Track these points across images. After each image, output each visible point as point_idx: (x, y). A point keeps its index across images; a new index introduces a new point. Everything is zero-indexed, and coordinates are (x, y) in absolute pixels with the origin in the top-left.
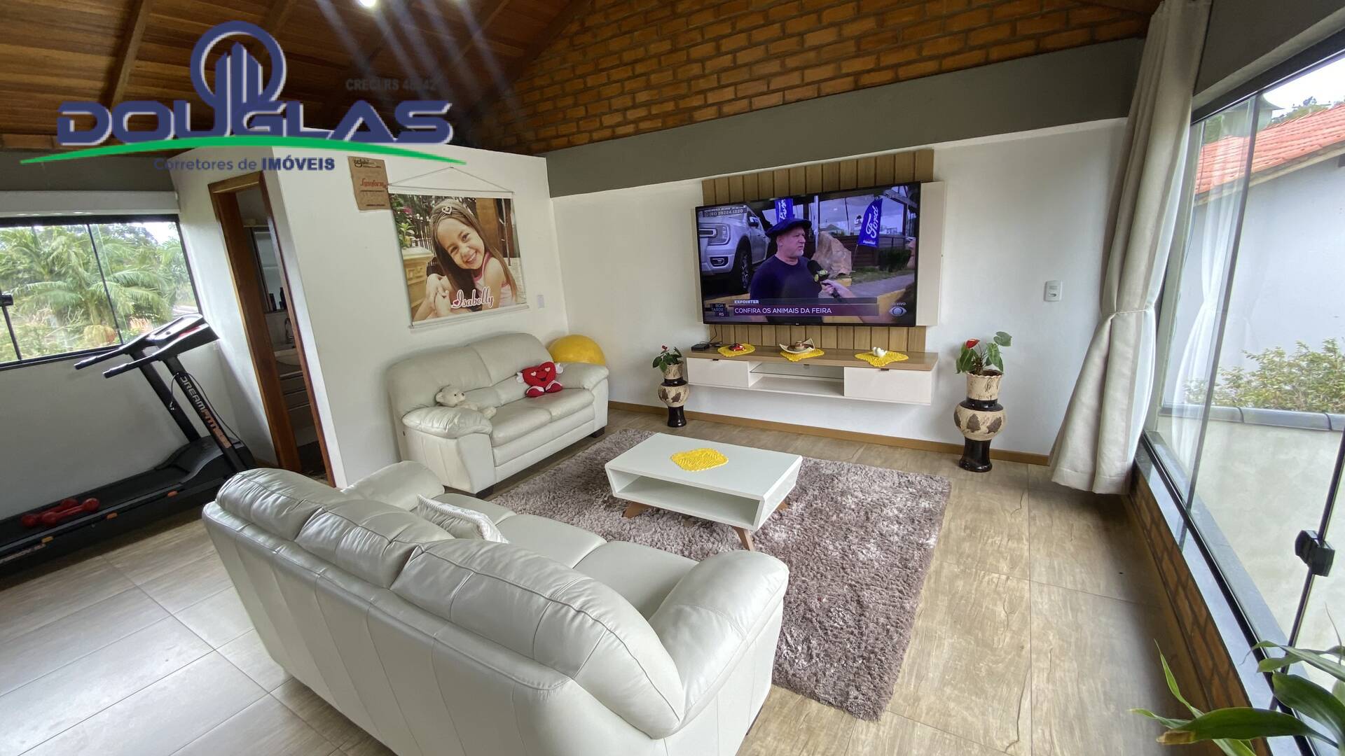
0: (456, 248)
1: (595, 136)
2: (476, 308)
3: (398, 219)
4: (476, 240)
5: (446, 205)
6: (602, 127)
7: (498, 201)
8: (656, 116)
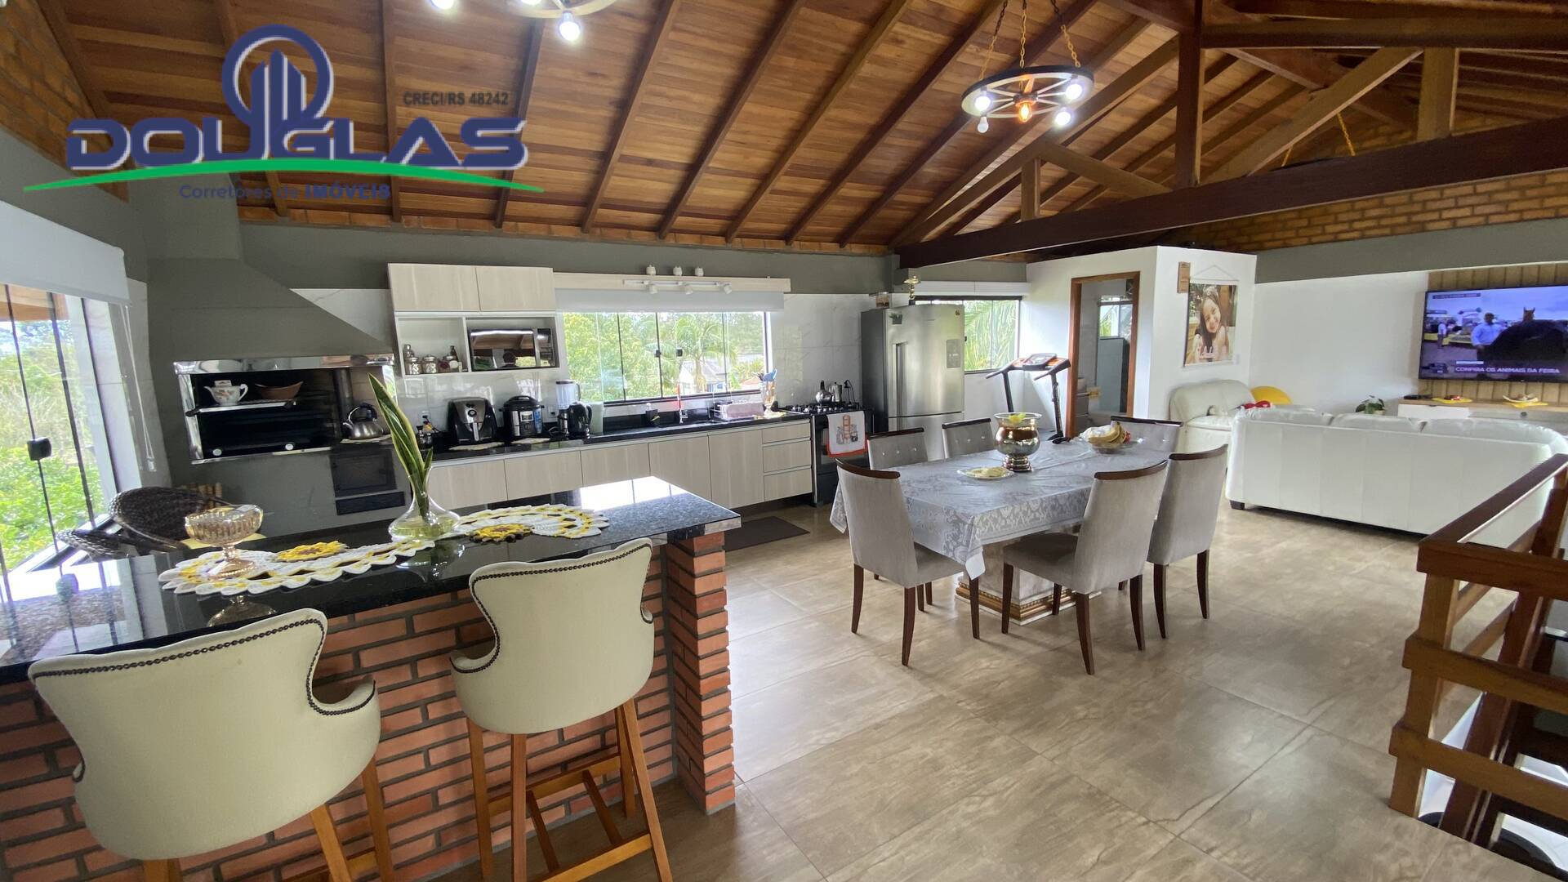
0: (1209, 318)
1: (1315, 240)
2: (1210, 360)
3: (1190, 299)
4: (1218, 314)
5: (1208, 291)
6: (1324, 233)
7: (1231, 287)
8: (1386, 226)
